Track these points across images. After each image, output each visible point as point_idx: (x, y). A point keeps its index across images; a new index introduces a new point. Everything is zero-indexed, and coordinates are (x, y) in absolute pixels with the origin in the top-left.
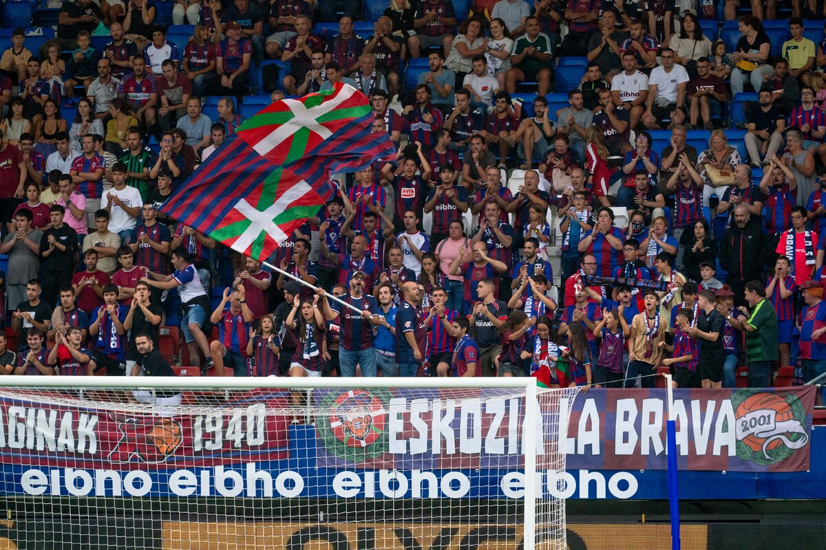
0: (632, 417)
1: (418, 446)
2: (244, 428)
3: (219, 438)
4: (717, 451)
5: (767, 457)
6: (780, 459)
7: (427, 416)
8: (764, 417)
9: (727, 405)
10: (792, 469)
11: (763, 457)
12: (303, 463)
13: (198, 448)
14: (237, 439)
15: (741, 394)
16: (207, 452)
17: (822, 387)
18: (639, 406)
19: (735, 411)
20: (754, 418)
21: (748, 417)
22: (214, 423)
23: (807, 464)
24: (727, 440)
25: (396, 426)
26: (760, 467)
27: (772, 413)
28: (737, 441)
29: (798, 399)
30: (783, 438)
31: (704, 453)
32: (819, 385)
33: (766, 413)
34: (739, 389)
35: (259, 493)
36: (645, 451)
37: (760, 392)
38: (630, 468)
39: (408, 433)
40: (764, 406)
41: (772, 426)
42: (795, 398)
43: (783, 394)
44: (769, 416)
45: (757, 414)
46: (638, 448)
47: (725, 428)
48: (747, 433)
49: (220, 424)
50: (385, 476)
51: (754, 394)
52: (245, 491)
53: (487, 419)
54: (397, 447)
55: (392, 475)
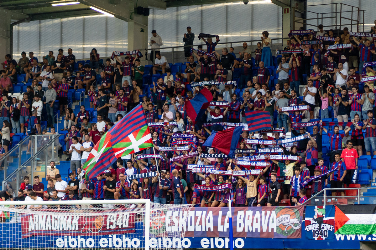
0: (242, 217)
1: (175, 229)
2: (122, 222)
3: (114, 224)
4: (270, 231)
5: (287, 233)
6: (291, 233)
7: (178, 218)
8: (286, 217)
9: (274, 213)
10: (295, 237)
11: (285, 233)
12: (138, 235)
13: (108, 228)
14: (120, 225)
15: (279, 209)
16: (111, 229)
17: (306, 206)
18: (245, 213)
19: (277, 215)
20: (283, 218)
21: (281, 217)
22: (113, 218)
23: (300, 235)
24: (273, 226)
25: (168, 221)
26: (284, 236)
27: (289, 216)
28: (277, 226)
29: (298, 210)
30: (292, 226)
31: (266, 231)
32: (305, 205)
33: (287, 216)
34: (278, 207)
35: (127, 246)
36: (246, 230)
37: (285, 208)
38: (242, 237)
39: (172, 224)
40: (287, 213)
41: (288, 221)
42: (297, 210)
43: (293, 209)
44: (288, 217)
45: (284, 216)
46: (244, 229)
47: (273, 222)
48: (280, 223)
49: (115, 219)
50: (165, 240)
51: (283, 208)
52: (122, 246)
53: (196, 218)
54: (168, 229)
55: (167, 240)
